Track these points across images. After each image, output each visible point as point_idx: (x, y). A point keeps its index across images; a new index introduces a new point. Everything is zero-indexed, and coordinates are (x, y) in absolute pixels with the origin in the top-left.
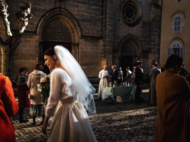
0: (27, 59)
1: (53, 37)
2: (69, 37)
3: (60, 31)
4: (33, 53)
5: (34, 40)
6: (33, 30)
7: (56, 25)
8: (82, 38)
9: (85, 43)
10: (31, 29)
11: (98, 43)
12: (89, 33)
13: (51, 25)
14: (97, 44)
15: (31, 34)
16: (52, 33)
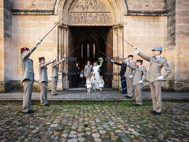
0: (41, 51)
1: (82, 19)
2: (107, 18)
3: (93, 10)
4: (50, 42)
5: (52, 22)
6: (51, 9)
7: (87, 2)
8: (129, 15)
9: (134, 22)
10: (47, 7)
11: (158, 22)
12: (140, 7)
13: (81, 3)
14: (156, 23)
15: (46, 13)
16: (81, 14)
